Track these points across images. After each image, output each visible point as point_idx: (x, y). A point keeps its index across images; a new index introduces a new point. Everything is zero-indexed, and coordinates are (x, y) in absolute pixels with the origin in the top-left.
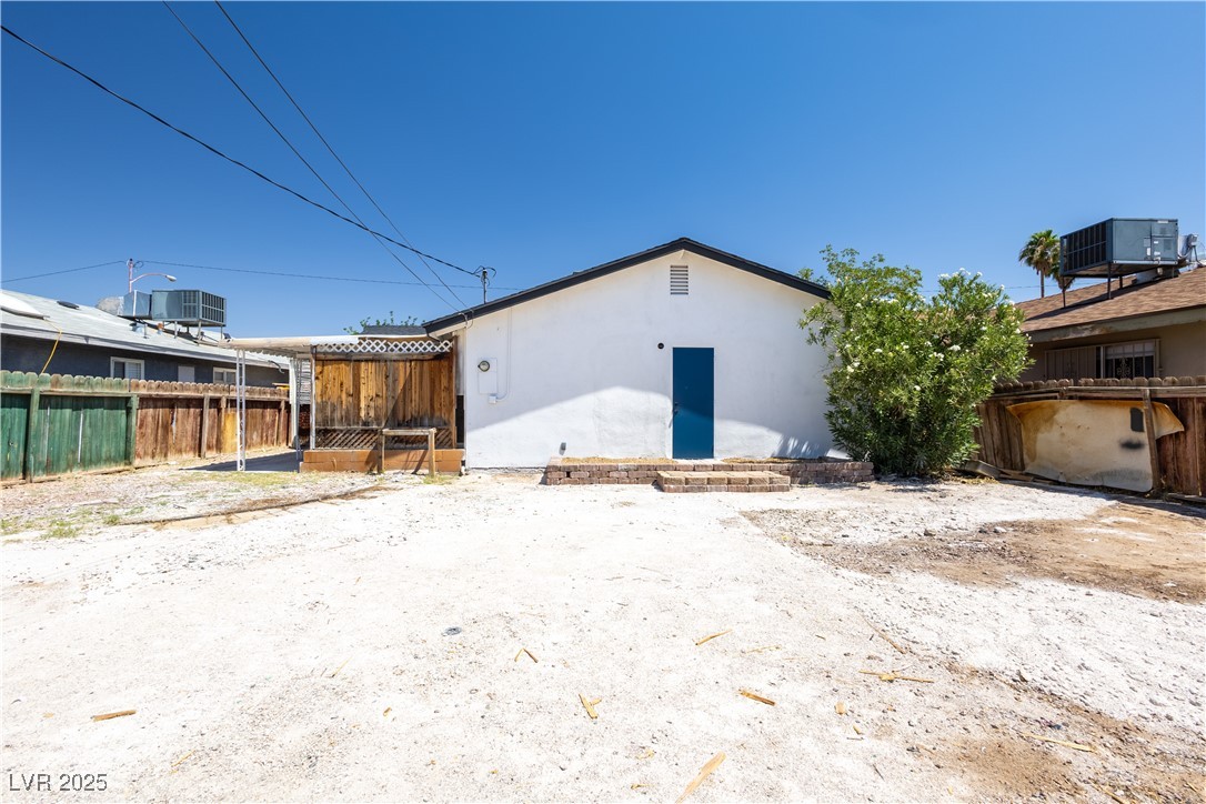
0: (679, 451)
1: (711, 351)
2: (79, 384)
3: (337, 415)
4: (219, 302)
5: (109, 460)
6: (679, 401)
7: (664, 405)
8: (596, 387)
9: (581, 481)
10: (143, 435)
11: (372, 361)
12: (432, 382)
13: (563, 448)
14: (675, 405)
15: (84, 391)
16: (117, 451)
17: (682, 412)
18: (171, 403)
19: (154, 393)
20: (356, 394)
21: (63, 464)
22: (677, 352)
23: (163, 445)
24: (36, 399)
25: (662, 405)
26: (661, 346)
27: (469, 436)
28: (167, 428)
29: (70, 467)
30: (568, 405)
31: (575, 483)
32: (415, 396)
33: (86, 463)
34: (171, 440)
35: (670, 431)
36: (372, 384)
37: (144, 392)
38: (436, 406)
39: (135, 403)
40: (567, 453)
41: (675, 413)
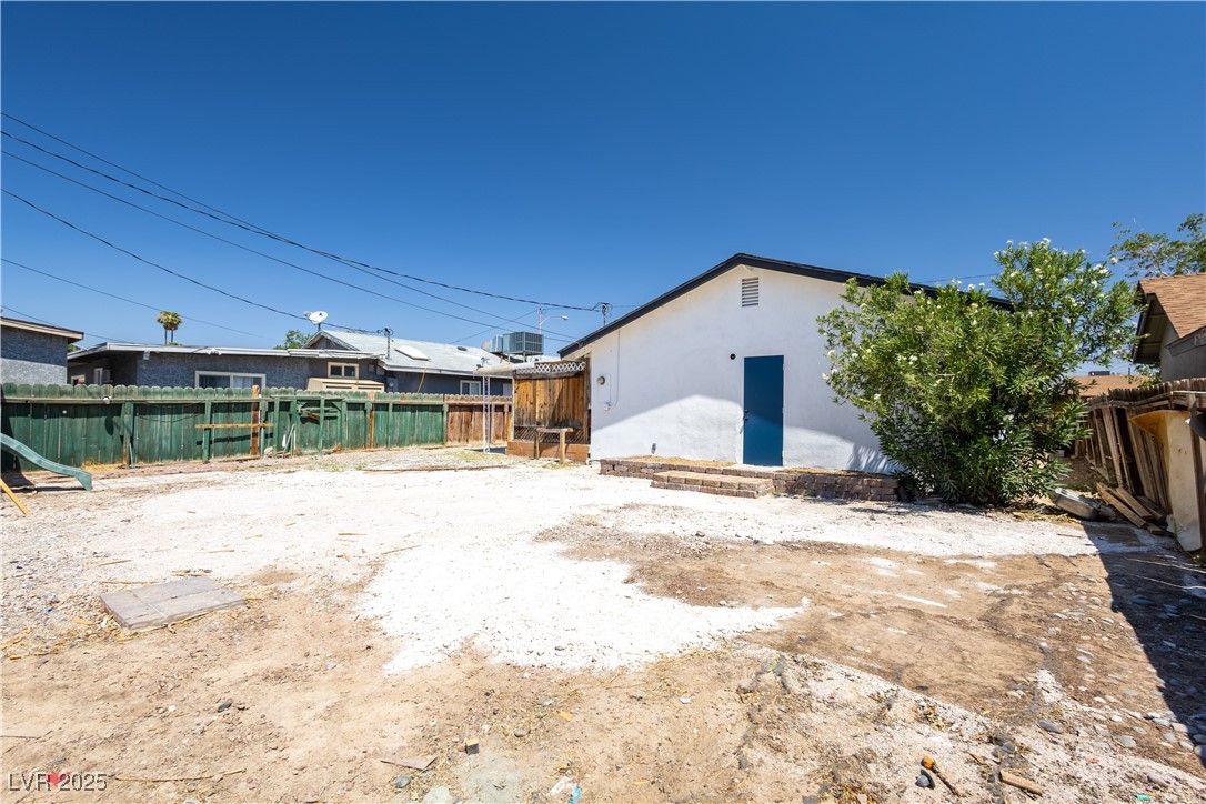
0: (749, 457)
1: (780, 360)
2: (415, 398)
3: (525, 418)
4: (539, 338)
5: (432, 441)
6: (749, 409)
7: (735, 412)
8: (680, 396)
9: (621, 474)
10: (452, 428)
11: (542, 379)
12: (574, 392)
13: (654, 448)
14: (746, 413)
15: (417, 402)
16: (437, 436)
17: (753, 420)
18: (471, 408)
19: (458, 402)
20: (534, 403)
21: (407, 442)
22: (748, 361)
23: (466, 433)
24: (391, 406)
25: (734, 411)
26: (733, 357)
27: (594, 435)
28: (468, 424)
29: (411, 443)
30: (658, 412)
31: (617, 475)
32: (564, 404)
33: (419, 442)
34: (471, 431)
35: (740, 438)
36: (542, 395)
37: (452, 402)
38: (576, 411)
39: (446, 408)
40: (657, 453)
41: (746, 420)
